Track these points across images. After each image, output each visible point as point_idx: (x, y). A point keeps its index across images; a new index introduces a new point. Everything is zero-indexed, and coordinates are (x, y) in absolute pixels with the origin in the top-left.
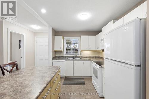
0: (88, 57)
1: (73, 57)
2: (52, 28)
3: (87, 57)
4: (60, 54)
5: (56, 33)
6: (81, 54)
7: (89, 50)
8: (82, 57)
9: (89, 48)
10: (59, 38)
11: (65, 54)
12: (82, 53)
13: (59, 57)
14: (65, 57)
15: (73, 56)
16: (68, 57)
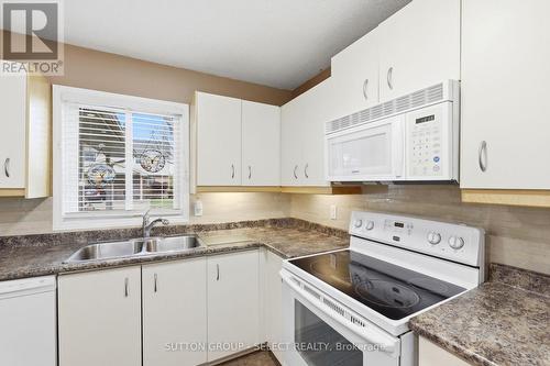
1: (136, 233)
6: (192, 208)
7: (247, 182)
8: (200, 228)
9: (245, 174)
11: (68, 213)
12: (200, 205)
14: (68, 241)
15: (137, 223)
16: (96, 236)
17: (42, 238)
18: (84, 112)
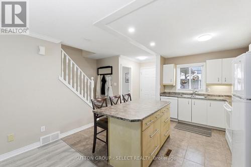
0: (222, 96)
1: (191, 94)
2: (161, 56)
3: (219, 96)
4: (171, 89)
5: (165, 61)
6: (207, 90)
8: (209, 95)
9: (224, 80)
10: (169, 67)
11: (178, 88)
12: (209, 89)
13: (169, 93)
14: (179, 94)
15: (192, 92)
16: (183, 94)
17: (175, 93)
18: (181, 68)
